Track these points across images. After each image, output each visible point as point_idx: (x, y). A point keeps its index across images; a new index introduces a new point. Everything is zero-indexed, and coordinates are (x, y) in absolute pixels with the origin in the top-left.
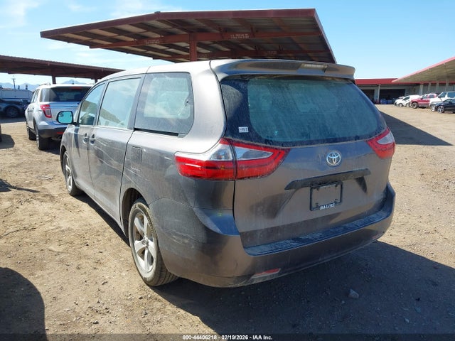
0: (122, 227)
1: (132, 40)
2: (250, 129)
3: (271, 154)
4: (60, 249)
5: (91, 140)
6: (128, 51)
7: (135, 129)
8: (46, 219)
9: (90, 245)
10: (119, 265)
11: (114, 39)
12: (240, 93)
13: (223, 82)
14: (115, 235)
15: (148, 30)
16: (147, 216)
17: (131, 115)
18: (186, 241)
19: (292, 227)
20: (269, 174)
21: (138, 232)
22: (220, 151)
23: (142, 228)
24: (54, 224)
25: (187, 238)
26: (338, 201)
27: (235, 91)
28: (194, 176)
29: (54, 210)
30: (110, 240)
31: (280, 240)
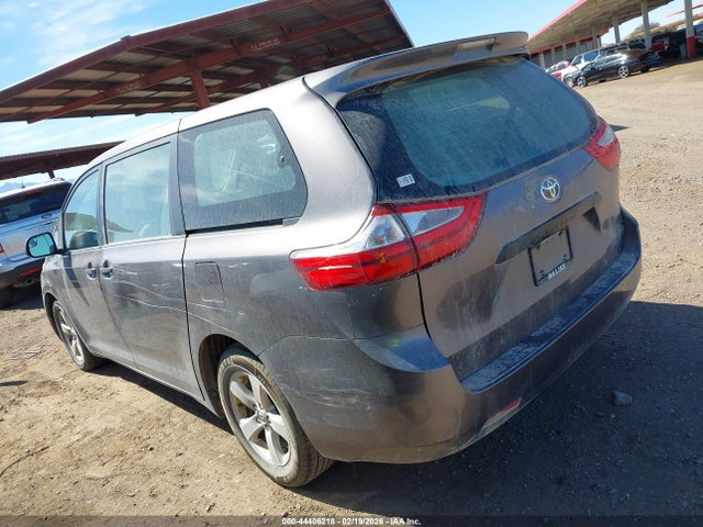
0: (208, 404)
1: (96, 92)
2: (416, 178)
3: (460, 209)
4: (107, 471)
5: (102, 271)
6: (92, 114)
7: (188, 233)
8: (59, 424)
9: (156, 448)
10: (220, 468)
11: (65, 98)
12: (378, 121)
13: (341, 108)
14: (190, 417)
15: (118, 71)
16: (257, 374)
17: (172, 211)
18: (354, 401)
19: (517, 323)
20: (468, 245)
21: (241, 405)
22: (377, 229)
23: (249, 397)
24: (78, 430)
25: (353, 394)
26: (568, 257)
27: (368, 117)
28: (342, 285)
29: (66, 406)
30: (185, 428)
31: (506, 350)
